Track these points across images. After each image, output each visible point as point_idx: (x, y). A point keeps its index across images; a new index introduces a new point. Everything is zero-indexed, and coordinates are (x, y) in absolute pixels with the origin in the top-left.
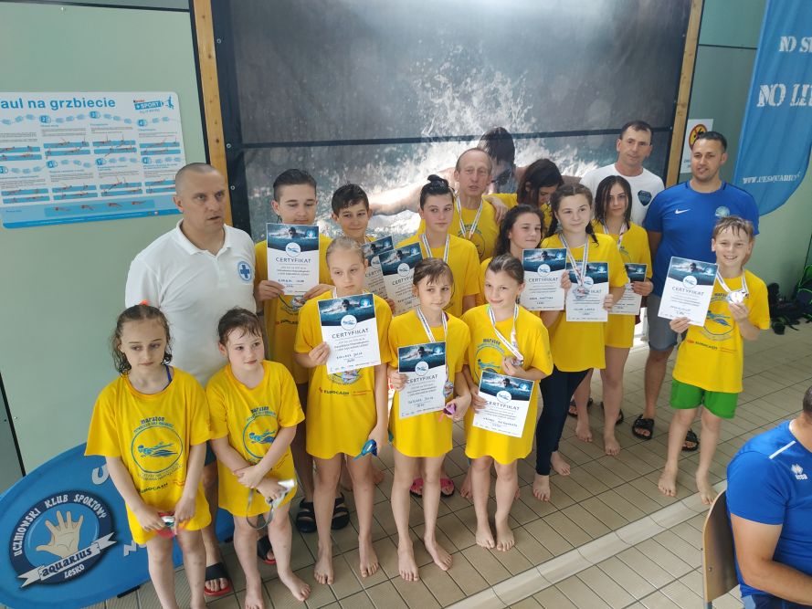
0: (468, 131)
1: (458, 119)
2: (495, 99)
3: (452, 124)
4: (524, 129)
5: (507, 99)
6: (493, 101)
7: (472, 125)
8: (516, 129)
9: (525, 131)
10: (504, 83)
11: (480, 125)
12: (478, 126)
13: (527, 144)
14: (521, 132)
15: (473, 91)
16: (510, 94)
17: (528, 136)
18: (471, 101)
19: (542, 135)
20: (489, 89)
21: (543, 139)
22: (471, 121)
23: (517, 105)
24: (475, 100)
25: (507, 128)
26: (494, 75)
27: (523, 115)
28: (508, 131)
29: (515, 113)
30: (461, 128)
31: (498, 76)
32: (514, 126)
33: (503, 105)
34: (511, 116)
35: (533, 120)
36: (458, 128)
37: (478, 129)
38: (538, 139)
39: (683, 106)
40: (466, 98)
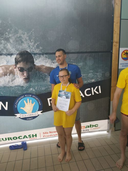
0: (10, 52)
1: (5, 48)
2: (21, 40)
3: (2, 49)
4: (37, 51)
5: (26, 40)
6: (19, 41)
7: (12, 50)
8: (33, 51)
9: (38, 52)
10: (24, 34)
11: (16, 50)
12: (14, 50)
13: (40, 57)
14: (35, 52)
15: (10, 37)
16: (27, 38)
17: (40, 54)
18: (10, 41)
19: (46, 54)
20: (17, 36)
21: (47, 55)
22: (10, 48)
23: (32, 42)
24: (11, 41)
25: (29, 51)
26: (19, 31)
27: (35, 46)
28: (29, 52)
29: (31, 45)
30: (7, 51)
31: (20, 31)
32: (32, 50)
33: (25, 42)
34: (29, 46)
35: (41, 48)
36: (5, 51)
37: (15, 51)
38: (45, 55)
39: (116, 42)
40: (7, 40)
